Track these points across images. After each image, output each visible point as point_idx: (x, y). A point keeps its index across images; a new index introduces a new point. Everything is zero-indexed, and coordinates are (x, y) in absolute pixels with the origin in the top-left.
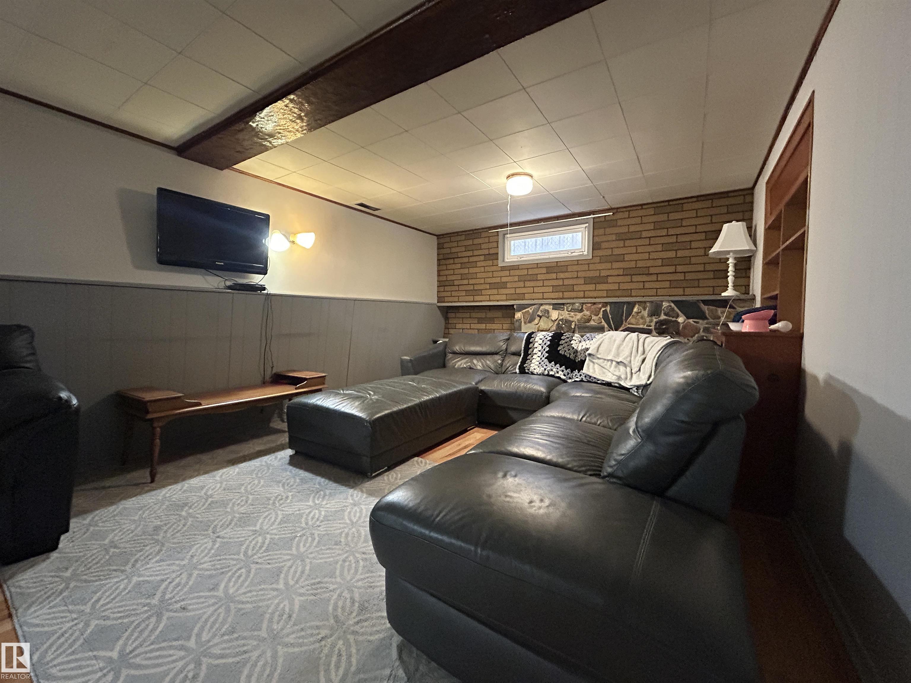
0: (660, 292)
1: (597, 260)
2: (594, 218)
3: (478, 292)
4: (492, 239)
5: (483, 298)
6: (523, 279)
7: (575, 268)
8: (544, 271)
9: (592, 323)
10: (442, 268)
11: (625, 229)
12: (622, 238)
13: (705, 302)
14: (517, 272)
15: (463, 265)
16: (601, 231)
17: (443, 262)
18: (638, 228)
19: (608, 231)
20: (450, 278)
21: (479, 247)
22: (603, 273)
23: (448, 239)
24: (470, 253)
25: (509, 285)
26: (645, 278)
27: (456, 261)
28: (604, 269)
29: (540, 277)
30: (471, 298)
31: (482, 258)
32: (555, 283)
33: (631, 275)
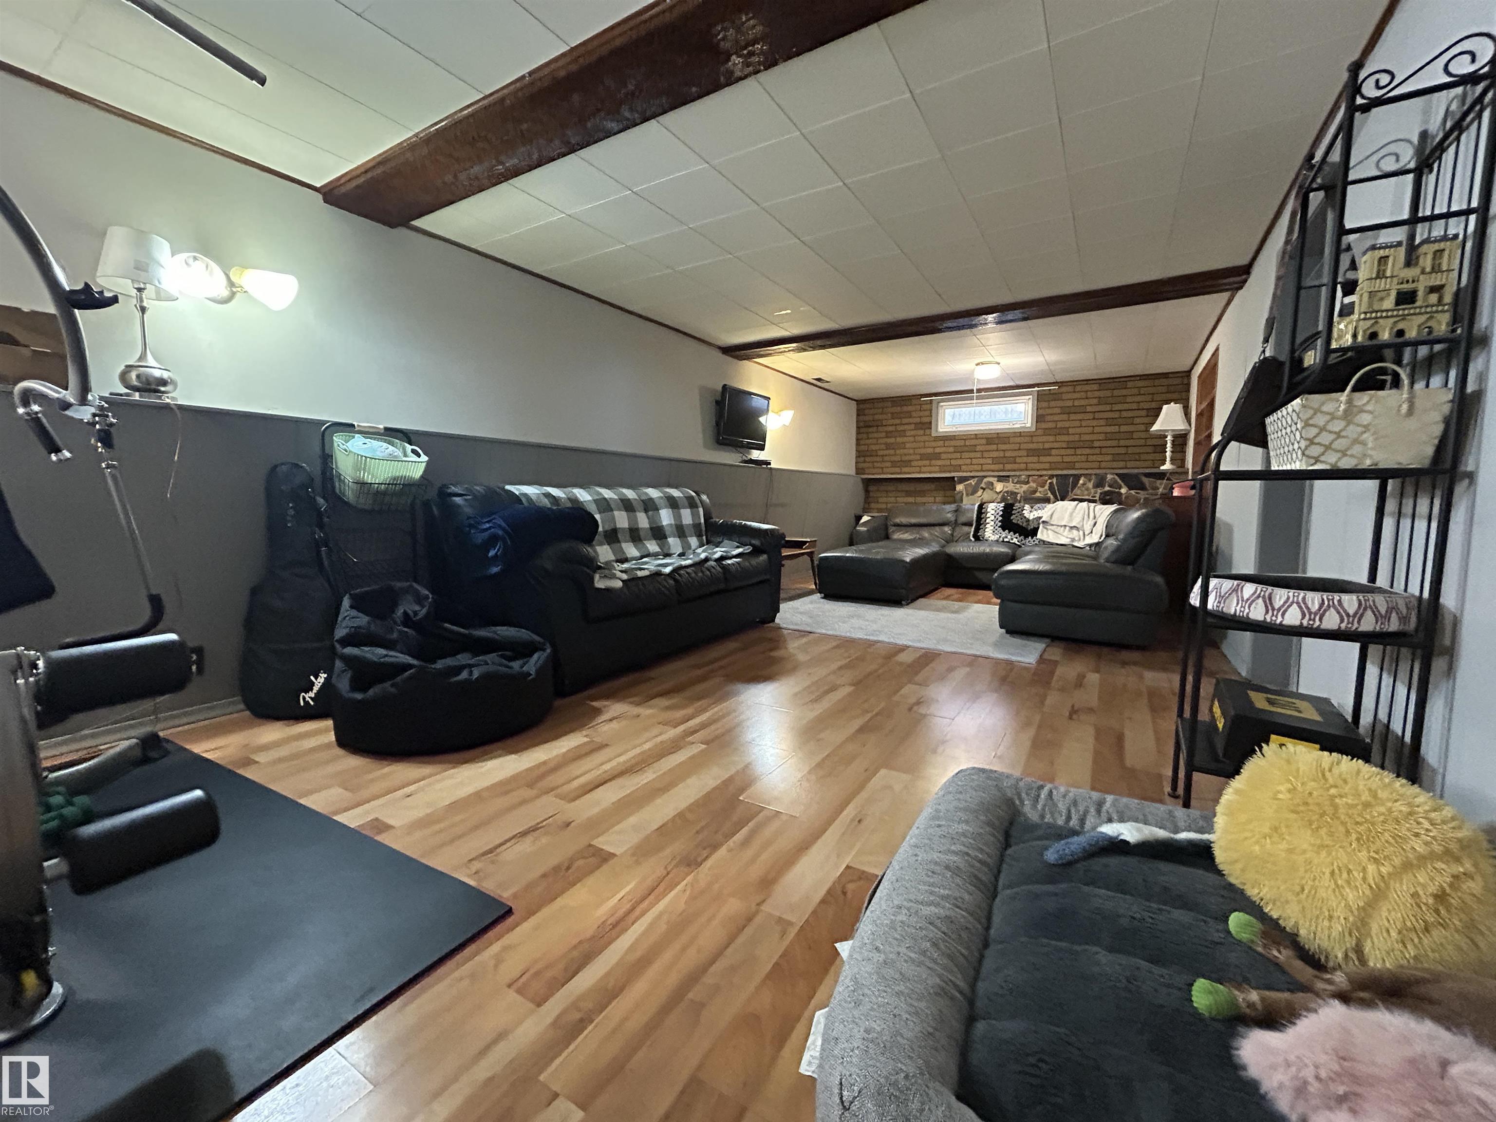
0: (1103, 465)
1: (1040, 432)
2: (1038, 391)
3: (908, 463)
4: (925, 407)
5: (912, 469)
6: (958, 450)
7: (1018, 440)
8: (984, 441)
9: (1038, 494)
10: (860, 436)
11: (1070, 403)
12: (1068, 411)
13: (1148, 475)
14: (953, 443)
15: (888, 434)
16: (1045, 404)
17: (862, 430)
18: (1083, 402)
19: (1053, 404)
20: (874, 447)
21: (909, 415)
22: (1047, 446)
23: (868, 406)
24: (897, 421)
25: (943, 456)
26: (1088, 451)
27: (880, 429)
28: (1048, 441)
29: (978, 448)
30: (897, 470)
31: (913, 426)
32: (995, 454)
33: (1075, 448)
